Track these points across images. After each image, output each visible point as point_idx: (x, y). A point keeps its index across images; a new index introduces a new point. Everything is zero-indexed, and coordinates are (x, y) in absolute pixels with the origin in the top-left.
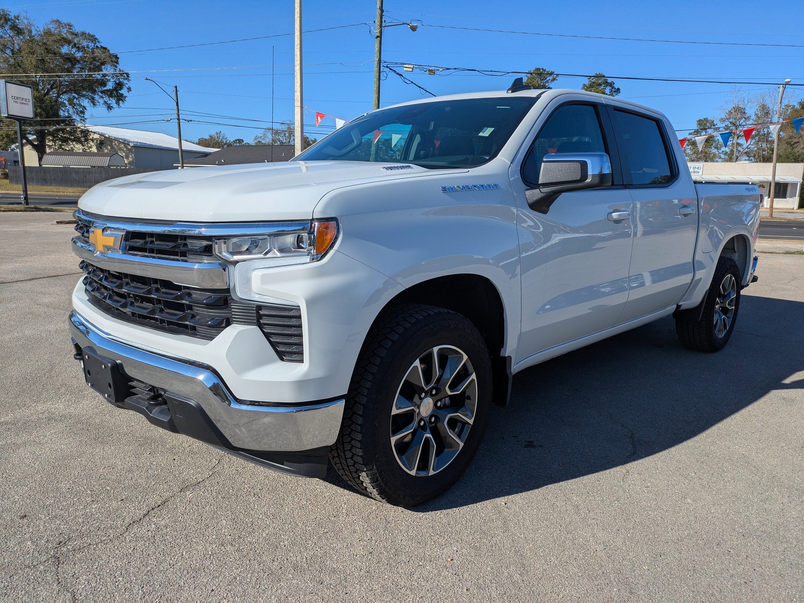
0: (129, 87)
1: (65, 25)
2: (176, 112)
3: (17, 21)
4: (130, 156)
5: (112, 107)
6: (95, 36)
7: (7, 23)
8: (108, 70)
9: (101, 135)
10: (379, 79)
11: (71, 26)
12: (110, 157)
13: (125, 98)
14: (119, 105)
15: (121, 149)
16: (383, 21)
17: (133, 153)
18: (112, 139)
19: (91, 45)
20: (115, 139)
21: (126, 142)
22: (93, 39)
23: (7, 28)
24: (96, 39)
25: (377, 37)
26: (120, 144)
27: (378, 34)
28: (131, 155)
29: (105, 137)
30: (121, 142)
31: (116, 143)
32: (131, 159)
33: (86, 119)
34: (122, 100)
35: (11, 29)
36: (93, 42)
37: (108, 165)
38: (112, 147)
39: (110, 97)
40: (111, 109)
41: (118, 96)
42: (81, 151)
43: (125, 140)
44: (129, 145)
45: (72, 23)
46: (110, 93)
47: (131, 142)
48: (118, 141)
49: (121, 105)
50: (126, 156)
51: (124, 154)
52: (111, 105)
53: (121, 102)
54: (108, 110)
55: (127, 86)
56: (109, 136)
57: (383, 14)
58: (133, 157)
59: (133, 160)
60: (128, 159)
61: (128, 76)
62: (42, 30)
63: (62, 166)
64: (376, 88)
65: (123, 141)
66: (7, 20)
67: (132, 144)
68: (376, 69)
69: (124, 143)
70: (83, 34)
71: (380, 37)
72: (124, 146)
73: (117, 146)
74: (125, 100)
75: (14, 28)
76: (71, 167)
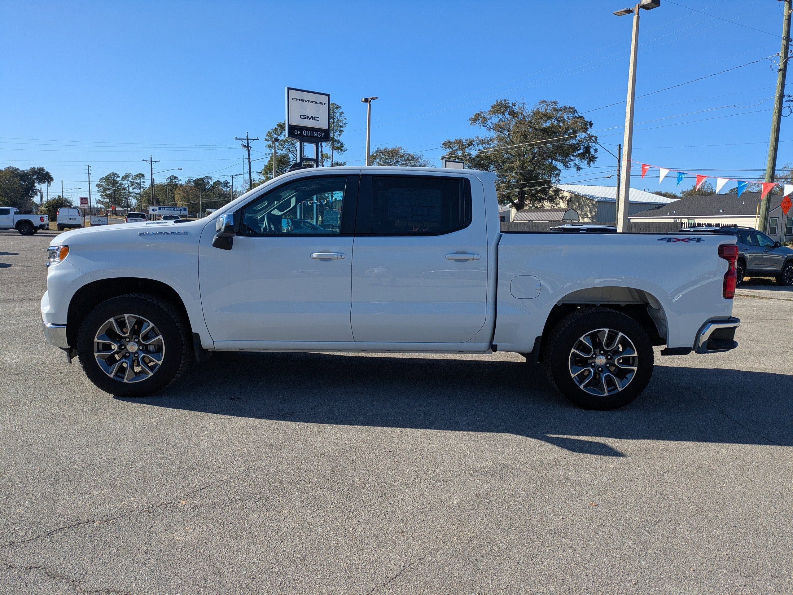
0: (596, 148)
1: (552, 103)
2: (617, 168)
3: (514, 107)
4: (594, 211)
5: (580, 168)
6: (574, 108)
7: (507, 110)
8: (581, 135)
9: (572, 193)
10: (780, 115)
11: (556, 103)
12: (565, 212)
13: (596, 159)
14: (590, 165)
15: (587, 205)
16: (789, 52)
17: (596, 208)
18: (580, 196)
19: (571, 116)
20: (583, 196)
21: (592, 198)
22: (572, 110)
23: (506, 113)
24: (575, 110)
25: (780, 70)
26: (586, 200)
27: (781, 67)
28: (594, 209)
29: (575, 195)
30: (588, 198)
31: (584, 199)
32: (594, 213)
33: (560, 180)
34: (593, 161)
35: (509, 114)
36: (572, 113)
37: (563, 220)
38: (580, 203)
39: (583, 159)
40: (579, 170)
41: (590, 158)
42: (549, 208)
43: (591, 196)
44: (594, 201)
45: (557, 100)
46: (582, 156)
47: (595, 198)
48: (585, 198)
49: (591, 165)
50: (590, 211)
51: (589, 209)
52: (580, 167)
53: (591, 162)
54: (577, 171)
55: (594, 148)
56: (578, 193)
57: (790, 43)
58: (596, 211)
59: (596, 214)
60: (592, 213)
61: (596, 139)
62: (530, 111)
63: (527, 221)
64: (773, 127)
65: (589, 198)
66: (507, 108)
67: (596, 200)
68: (776, 105)
69: (590, 199)
70: (566, 108)
71: (784, 70)
72: (590, 201)
73: (584, 203)
74: (596, 161)
75: (512, 113)
76: (534, 221)
